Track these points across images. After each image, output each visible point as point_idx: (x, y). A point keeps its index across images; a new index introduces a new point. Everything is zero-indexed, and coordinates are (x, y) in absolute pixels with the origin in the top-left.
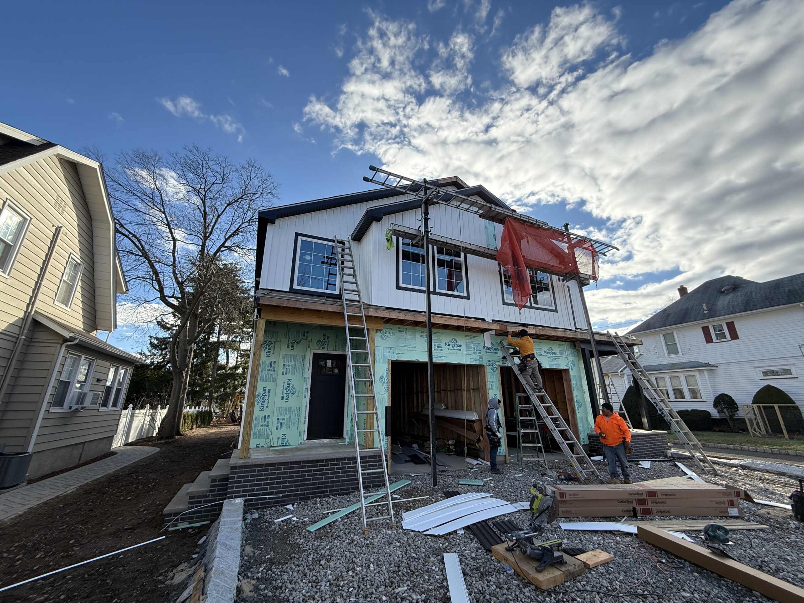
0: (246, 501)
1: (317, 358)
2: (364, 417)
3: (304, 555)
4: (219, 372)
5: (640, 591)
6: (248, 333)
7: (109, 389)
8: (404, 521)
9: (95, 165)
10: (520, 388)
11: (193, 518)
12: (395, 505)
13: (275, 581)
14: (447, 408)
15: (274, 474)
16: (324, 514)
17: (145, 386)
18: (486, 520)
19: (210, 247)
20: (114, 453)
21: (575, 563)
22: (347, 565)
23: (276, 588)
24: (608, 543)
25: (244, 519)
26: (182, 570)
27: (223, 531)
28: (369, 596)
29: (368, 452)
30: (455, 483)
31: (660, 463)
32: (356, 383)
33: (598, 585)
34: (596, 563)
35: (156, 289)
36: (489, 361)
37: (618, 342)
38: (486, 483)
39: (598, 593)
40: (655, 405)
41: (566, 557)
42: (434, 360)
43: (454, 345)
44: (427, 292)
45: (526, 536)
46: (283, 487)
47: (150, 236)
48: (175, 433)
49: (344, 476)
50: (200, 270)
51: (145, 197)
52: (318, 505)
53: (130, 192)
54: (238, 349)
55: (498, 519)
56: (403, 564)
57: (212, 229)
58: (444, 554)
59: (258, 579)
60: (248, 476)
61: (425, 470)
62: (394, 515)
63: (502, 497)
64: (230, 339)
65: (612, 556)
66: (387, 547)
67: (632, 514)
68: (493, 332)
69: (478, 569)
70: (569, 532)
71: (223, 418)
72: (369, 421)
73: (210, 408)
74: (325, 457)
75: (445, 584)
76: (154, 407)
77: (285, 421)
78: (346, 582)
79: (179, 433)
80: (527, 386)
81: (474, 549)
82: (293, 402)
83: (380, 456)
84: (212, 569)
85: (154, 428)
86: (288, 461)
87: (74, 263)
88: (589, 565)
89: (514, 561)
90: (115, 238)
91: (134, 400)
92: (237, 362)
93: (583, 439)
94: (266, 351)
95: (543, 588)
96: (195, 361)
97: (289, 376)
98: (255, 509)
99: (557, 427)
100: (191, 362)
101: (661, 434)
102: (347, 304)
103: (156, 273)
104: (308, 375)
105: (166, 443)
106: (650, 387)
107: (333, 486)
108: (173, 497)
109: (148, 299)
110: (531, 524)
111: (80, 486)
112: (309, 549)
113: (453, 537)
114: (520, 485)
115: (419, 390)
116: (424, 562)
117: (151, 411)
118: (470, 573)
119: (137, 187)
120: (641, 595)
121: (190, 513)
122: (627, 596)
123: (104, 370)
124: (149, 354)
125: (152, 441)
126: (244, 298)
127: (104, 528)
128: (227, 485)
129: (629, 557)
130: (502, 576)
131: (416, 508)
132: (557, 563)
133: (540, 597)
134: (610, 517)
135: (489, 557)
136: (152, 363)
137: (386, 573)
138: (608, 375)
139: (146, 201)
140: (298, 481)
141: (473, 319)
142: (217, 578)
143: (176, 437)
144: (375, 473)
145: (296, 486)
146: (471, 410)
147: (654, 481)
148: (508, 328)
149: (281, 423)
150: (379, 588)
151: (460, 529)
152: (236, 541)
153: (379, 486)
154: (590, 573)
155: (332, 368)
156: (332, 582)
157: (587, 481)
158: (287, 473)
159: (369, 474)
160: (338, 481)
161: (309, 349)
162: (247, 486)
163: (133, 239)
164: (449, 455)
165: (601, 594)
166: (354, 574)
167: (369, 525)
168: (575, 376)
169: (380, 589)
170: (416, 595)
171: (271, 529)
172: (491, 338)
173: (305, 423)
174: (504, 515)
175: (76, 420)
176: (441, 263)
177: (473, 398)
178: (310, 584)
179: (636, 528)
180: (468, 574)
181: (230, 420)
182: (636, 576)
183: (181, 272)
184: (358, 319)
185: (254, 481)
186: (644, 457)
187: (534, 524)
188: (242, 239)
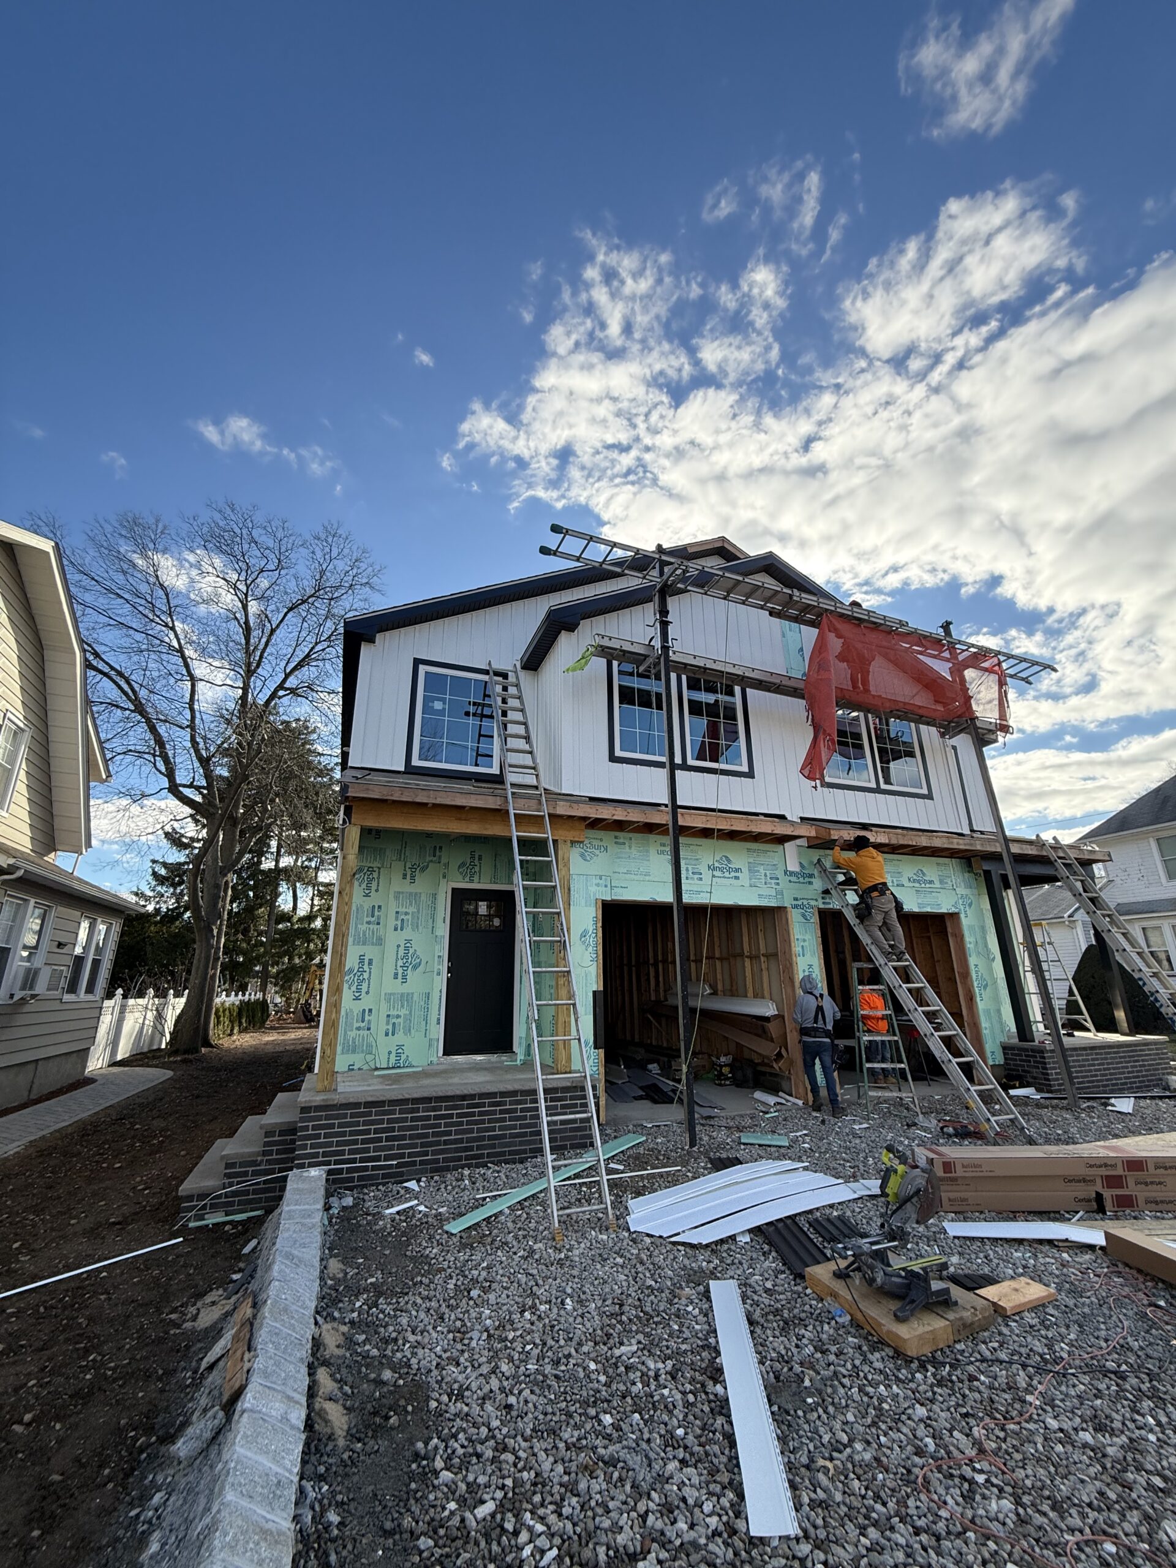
0: (330, 1172)
1: (460, 897)
2: (552, 1011)
3: (439, 1279)
4: (280, 926)
5: (1110, 1365)
6: (332, 851)
7: (79, 961)
8: (632, 1216)
9: (46, 546)
10: (859, 952)
11: (232, 1204)
12: (612, 1184)
13: (385, 1327)
14: (715, 993)
15: (381, 1122)
16: (477, 1200)
17: (145, 954)
18: (796, 1215)
19: (258, 689)
20: (89, 1081)
21: (975, 1304)
22: (520, 1300)
23: (387, 1341)
24: (1044, 1265)
25: (327, 1208)
26: (213, 1303)
27: (288, 1230)
28: (564, 1360)
29: (559, 1079)
30: (733, 1141)
31: (1154, 1102)
32: (536, 946)
33: (1023, 1350)
34: (1019, 1305)
35: (160, 772)
36: (796, 899)
37: (1060, 858)
38: (795, 1141)
39: (1024, 1366)
40: (1141, 983)
41: (956, 1292)
42: (686, 899)
43: (725, 868)
44: (668, 765)
45: (874, 1248)
46: (399, 1147)
47: (148, 673)
48: (200, 1044)
49: (514, 1127)
50: (241, 734)
51: (138, 600)
52: (467, 1182)
53: (110, 591)
54: (313, 882)
55: (818, 1214)
56: (630, 1301)
57: (261, 657)
58: (711, 1282)
59: (352, 1322)
60: (332, 1126)
61: (672, 1115)
62: (612, 1203)
63: (827, 1170)
64: (299, 864)
65: (1052, 1291)
66: (599, 1266)
67: (1094, 1205)
68: (803, 842)
69: (777, 1312)
70: (962, 1241)
71: (290, 1013)
72: (561, 1019)
73: (264, 995)
74: (477, 1090)
75: (712, 1340)
76: (161, 994)
77: (401, 1020)
78: (518, 1333)
79: (207, 1044)
80: (873, 948)
81: (770, 1272)
82: (415, 983)
83: (583, 1089)
84: (266, 1301)
85: (163, 1034)
86: (407, 1096)
87: (14, 727)
88: (1004, 1309)
89: (849, 1297)
90: (85, 678)
91: (124, 980)
92: (312, 905)
93: (993, 1053)
94: (364, 886)
95: (909, 1354)
96: (234, 905)
97: (408, 933)
98: (346, 1189)
99: (937, 1029)
100: (228, 907)
101: (1155, 1043)
102: (513, 793)
103: (160, 742)
104: (443, 930)
105: (184, 1061)
106: (1128, 948)
107: (493, 1146)
108: (197, 1164)
109: (148, 792)
110: (882, 1226)
111: (31, 1142)
112: (449, 1267)
113: (729, 1249)
114: (864, 1145)
115: (660, 958)
116: (670, 1296)
117: (156, 1000)
118: (762, 1321)
119: (125, 582)
120: (1115, 1373)
121: (226, 1195)
122: (1084, 1373)
123: (70, 926)
124: (151, 894)
125: (159, 1057)
126: (323, 785)
127: (73, 1222)
128: (293, 1142)
129: (1089, 1294)
130: (826, 1327)
131: (655, 1191)
132: (939, 1303)
133: (904, 1371)
134: (1049, 1212)
135: (799, 1288)
136: (157, 911)
137: (596, 1317)
138: (1041, 925)
139: (141, 608)
140: (426, 1136)
141: (762, 817)
142: (276, 1320)
143: (203, 1050)
144: (574, 1121)
145: (423, 1145)
146: (763, 997)
147: (1141, 1138)
148: (832, 832)
149: (394, 1024)
150: (582, 1345)
151: (743, 1232)
152: (312, 1252)
153: (584, 1146)
154: (1007, 1325)
155: (490, 917)
156: (492, 1332)
157: (1002, 1138)
158: (405, 1120)
159: (563, 1122)
160: (504, 1136)
161: (443, 882)
162: (330, 1144)
163: (118, 679)
164: (720, 1085)
165: (1030, 1369)
166: (535, 1318)
167: (564, 1222)
168: (971, 927)
169: (585, 1349)
170: (656, 1362)
171: (377, 1227)
172: (800, 854)
173: (438, 1023)
174: (831, 1206)
175: (21, 1020)
176: (696, 708)
177: (765, 973)
178: (451, 1336)
179: (1103, 1234)
180: (758, 1323)
181: (302, 1018)
182: (1103, 1334)
183: (205, 738)
184: (536, 821)
185: (343, 1134)
186: (1121, 1090)
187: (890, 1225)
188: (317, 674)
